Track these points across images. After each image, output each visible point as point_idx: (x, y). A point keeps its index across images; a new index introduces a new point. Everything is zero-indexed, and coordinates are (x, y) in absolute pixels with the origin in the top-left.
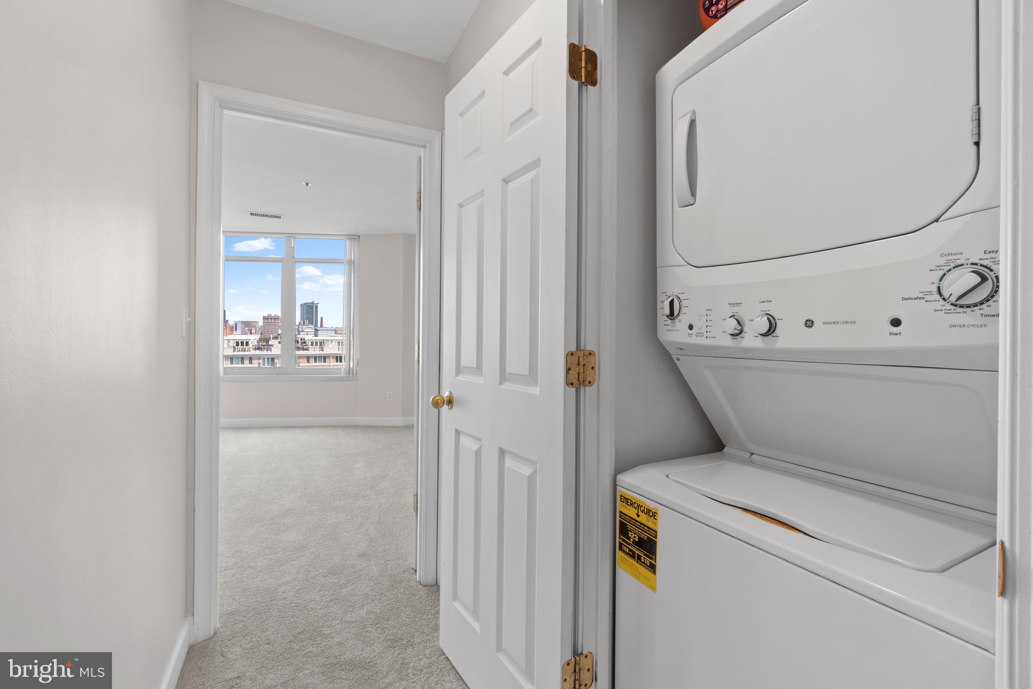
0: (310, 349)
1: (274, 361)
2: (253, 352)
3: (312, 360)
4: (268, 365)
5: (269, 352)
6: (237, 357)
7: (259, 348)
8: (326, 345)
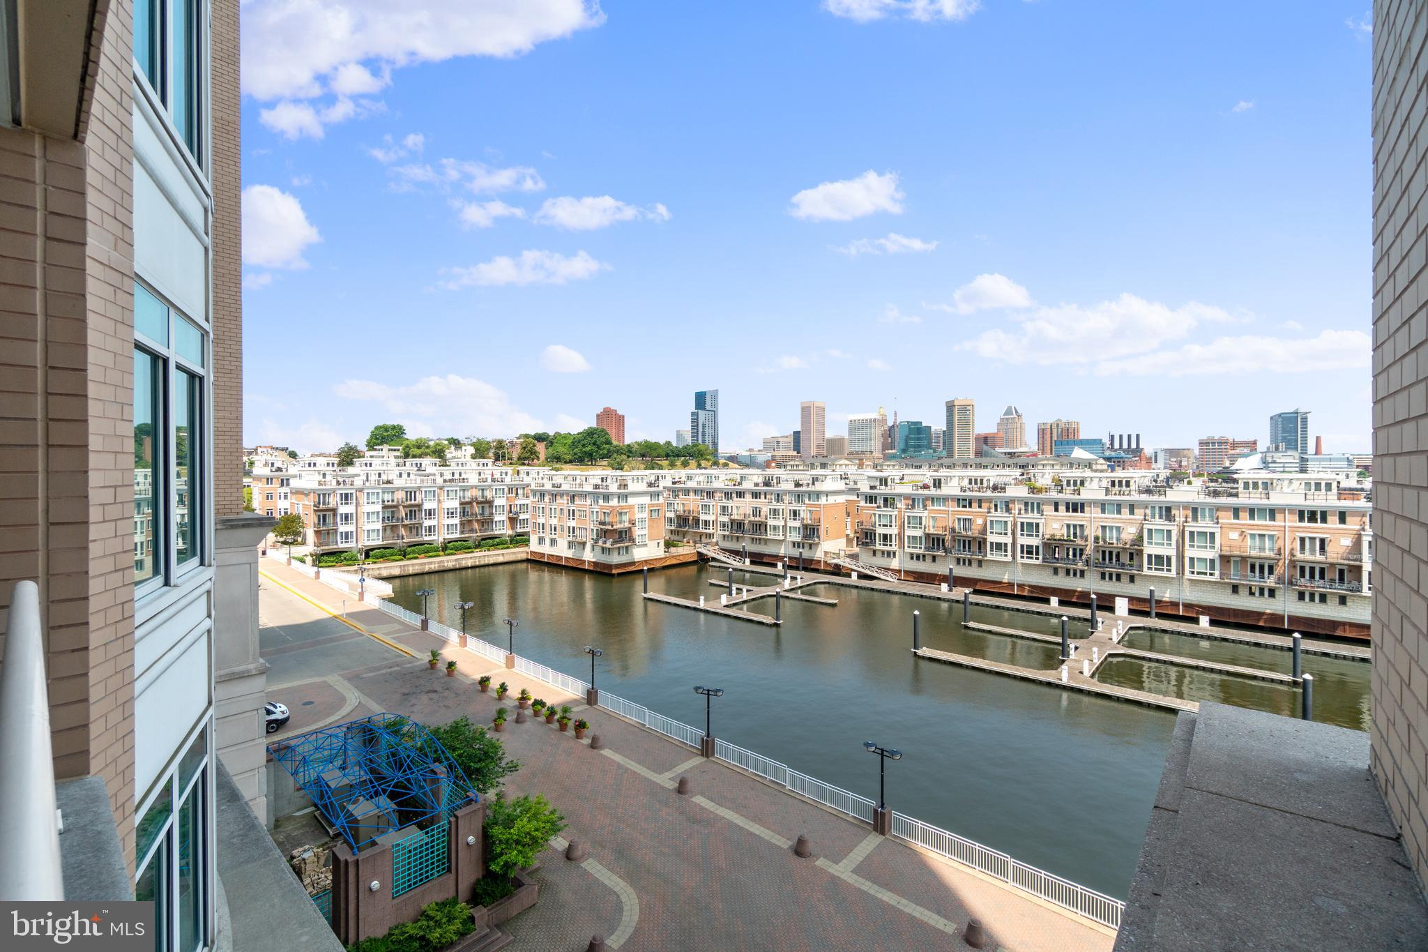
0: (1240, 495)
1: (1170, 512)
2: (1136, 497)
3: (1244, 515)
4: (1161, 517)
5: (1162, 498)
6: (1111, 503)
7: (1148, 491)
8: (1278, 488)
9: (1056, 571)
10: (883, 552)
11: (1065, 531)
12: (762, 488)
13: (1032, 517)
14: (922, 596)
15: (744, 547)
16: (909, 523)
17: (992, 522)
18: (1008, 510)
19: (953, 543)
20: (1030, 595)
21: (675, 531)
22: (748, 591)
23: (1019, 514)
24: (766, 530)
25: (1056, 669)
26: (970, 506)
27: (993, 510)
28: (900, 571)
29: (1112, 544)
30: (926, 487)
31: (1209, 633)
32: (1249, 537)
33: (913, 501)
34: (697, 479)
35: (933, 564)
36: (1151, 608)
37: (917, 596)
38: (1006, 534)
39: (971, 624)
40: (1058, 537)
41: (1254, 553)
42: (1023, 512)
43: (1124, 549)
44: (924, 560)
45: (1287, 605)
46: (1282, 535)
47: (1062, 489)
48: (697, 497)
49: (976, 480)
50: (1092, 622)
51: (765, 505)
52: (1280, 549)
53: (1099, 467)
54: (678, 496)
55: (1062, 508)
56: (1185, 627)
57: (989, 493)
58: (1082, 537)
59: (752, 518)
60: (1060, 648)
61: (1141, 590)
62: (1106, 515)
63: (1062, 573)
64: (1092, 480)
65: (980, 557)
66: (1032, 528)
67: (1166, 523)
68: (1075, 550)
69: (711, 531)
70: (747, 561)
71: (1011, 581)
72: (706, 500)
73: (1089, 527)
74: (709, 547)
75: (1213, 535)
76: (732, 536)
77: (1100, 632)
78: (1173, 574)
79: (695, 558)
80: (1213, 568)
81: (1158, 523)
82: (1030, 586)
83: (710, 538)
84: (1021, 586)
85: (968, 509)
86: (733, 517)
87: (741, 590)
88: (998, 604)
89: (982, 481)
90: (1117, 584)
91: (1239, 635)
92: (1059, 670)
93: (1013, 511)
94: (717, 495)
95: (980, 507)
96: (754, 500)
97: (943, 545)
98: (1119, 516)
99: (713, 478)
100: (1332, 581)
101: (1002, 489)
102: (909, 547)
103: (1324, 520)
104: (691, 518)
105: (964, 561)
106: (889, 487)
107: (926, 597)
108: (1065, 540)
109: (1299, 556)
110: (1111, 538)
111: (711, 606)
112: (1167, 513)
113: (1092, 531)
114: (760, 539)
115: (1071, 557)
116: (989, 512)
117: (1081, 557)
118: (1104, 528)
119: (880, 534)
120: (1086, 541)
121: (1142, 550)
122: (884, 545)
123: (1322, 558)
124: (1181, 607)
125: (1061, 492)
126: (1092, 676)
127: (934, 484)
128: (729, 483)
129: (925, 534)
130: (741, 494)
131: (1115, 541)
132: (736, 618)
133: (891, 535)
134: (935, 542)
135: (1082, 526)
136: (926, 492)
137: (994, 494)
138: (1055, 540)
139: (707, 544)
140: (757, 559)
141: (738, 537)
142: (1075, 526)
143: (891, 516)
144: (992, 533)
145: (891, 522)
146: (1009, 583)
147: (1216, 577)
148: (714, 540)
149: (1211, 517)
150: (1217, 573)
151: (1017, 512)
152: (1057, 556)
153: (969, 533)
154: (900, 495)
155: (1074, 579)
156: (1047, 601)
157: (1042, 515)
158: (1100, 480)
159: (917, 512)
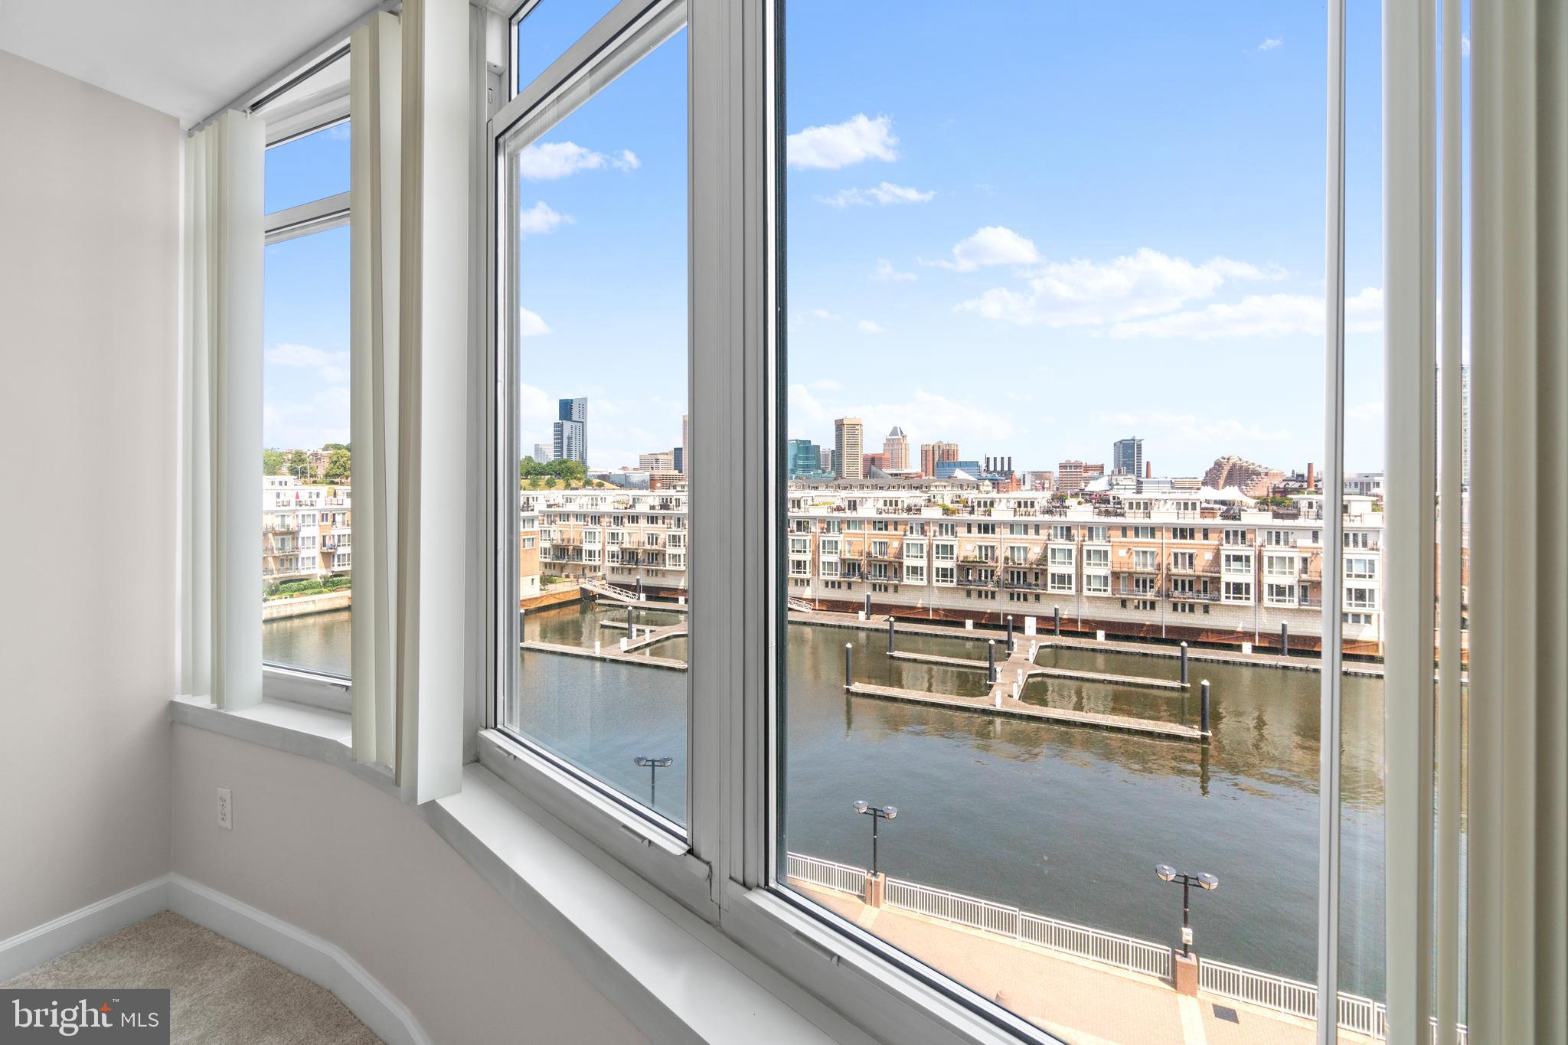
0: (1127, 515)
1: (1070, 532)
2: (1041, 518)
3: (1131, 533)
4: (1062, 537)
5: (1063, 518)
6: (1018, 524)
7: (1049, 512)
8: (1156, 508)
9: (969, 594)
10: (796, 581)
11: (977, 553)
12: (658, 511)
13: (946, 539)
14: (840, 626)
15: (638, 580)
16: (824, 548)
17: (908, 544)
18: (923, 532)
19: (869, 568)
20: (945, 619)
21: (550, 564)
22: (651, 631)
23: (934, 536)
24: (664, 560)
25: (987, 694)
26: (886, 529)
27: (908, 533)
28: (813, 601)
29: (1021, 564)
30: (839, 509)
31: (1106, 647)
32: (1134, 553)
33: (827, 524)
34: (578, 501)
35: (849, 591)
36: (1056, 626)
37: (835, 626)
38: (922, 557)
39: (897, 654)
40: (971, 559)
41: (1140, 569)
42: (937, 534)
43: (1031, 569)
44: (839, 587)
45: (1164, 617)
46: (1160, 552)
47: (973, 509)
48: (578, 523)
49: (891, 501)
50: (1009, 644)
51: (662, 531)
52: (1159, 565)
53: (986, 488)
54: (554, 522)
55: (975, 529)
56: (1085, 643)
57: (905, 516)
58: (992, 559)
59: (648, 547)
60: (988, 672)
61: (1046, 609)
62: (1015, 536)
63: (974, 595)
64: (1000, 501)
65: (897, 582)
66: (947, 550)
67: (1067, 542)
68: (986, 571)
69: (597, 563)
70: (643, 596)
71: (926, 606)
72: (590, 526)
73: (999, 548)
74: (595, 582)
75: (1106, 552)
76: (622, 568)
77: (1016, 653)
78: (1073, 592)
79: (578, 596)
80: (1106, 584)
81: (1060, 543)
82: (944, 610)
83: (595, 571)
84: (936, 611)
85: (884, 532)
86: (624, 546)
87: (643, 631)
88: (917, 631)
89: (896, 502)
90: (1025, 604)
91: (1129, 647)
92: (990, 695)
93: (928, 534)
94: (605, 521)
95: (896, 529)
96: (650, 525)
97: (859, 571)
98: (1025, 536)
99: (599, 501)
100: (1199, 592)
101: (917, 510)
102: (824, 574)
103: (1192, 537)
104: (571, 548)
105: (880, 586)
106: (802, 510)
107: (845, 627)
108: (977, 562)
109: (1174, 571)
110: (1019, 559)
111: (611, 653)
112: (1067, 532)
113: (1002, 553)
114: (657, 571)
115: (983, 578)
116: (905, 535)
117: (991, 578)
118: (1012, 548)
119: (793, 561)
120: (997, 562)
121: (1046, 570)
122: (798, 572)
123: (1190, 571)
124: (1079, 623)
125: (972, 512)
126: (1019, 699)
127: (849, 506)
128: (622, 506)
129: (841, 559)
130: (634, 519)
131: (1022, 561)
132: (641, 665)
133: (805, 562)
134: (851, 567)
135: (992, 547)
136: (841, 514)
137: (910, 516)
138: (969, 562)
139: (593, 578)
140: (653, 593)
141: (630, 569)
142: (986, 547)
143: (805, 540)
144: (908, 556)
145: (805, 547)
146: (923, 608)
147: (1109, 594)
148: (600, 574)
149: (1104, 537)
150: (1109, 589)
151: (932, 534)
152: (970, 578)
153: (886, 557)
154: (814, 518)
155: (986, 601)
156: (962, 625)
157: (956, 537)
158: (1008, 501)
159: (832, 536)
